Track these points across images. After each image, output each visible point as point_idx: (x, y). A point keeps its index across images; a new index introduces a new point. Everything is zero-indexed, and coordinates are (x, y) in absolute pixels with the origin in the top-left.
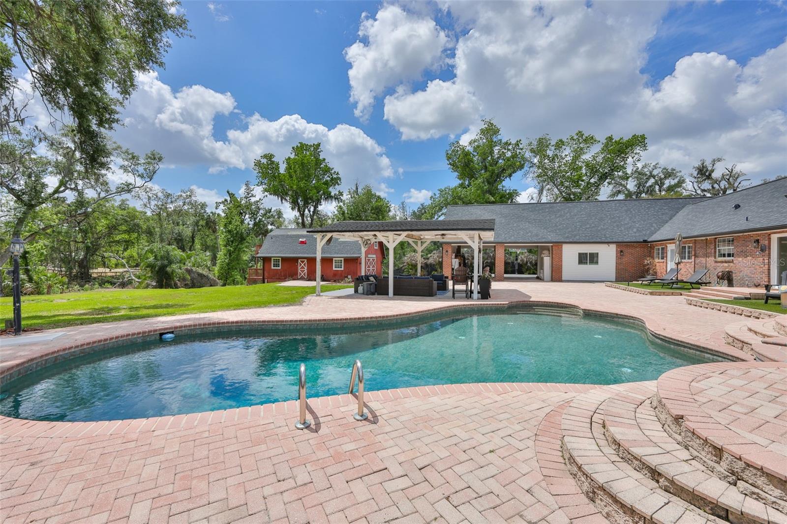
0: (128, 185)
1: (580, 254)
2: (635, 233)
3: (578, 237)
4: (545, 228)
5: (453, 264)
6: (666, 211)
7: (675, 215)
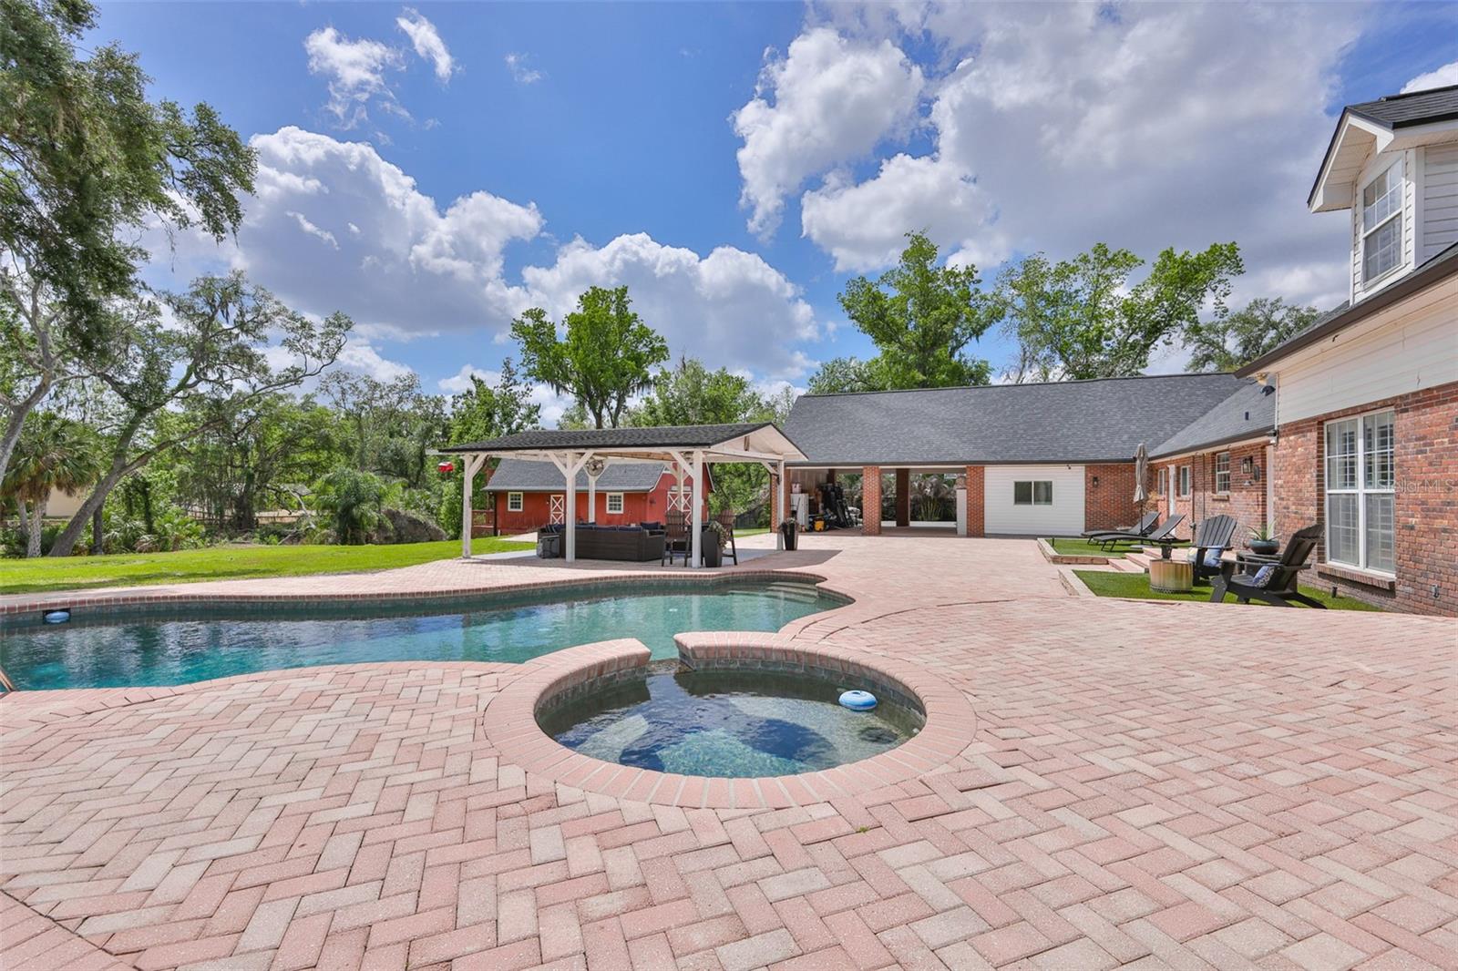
0: (295, 371)
1: (1017, 484)
2: (1124, 442)
3: (1012, 453)
4: (957, 436)
5: (795, 503)
6: (1199, 399)
7: (1216, 405)
